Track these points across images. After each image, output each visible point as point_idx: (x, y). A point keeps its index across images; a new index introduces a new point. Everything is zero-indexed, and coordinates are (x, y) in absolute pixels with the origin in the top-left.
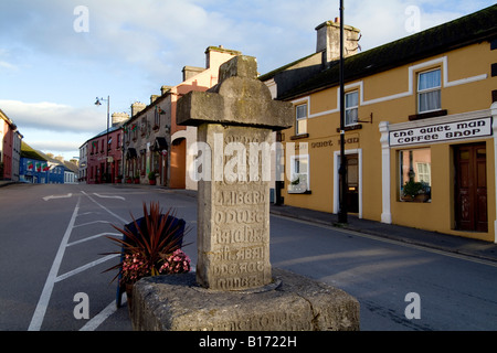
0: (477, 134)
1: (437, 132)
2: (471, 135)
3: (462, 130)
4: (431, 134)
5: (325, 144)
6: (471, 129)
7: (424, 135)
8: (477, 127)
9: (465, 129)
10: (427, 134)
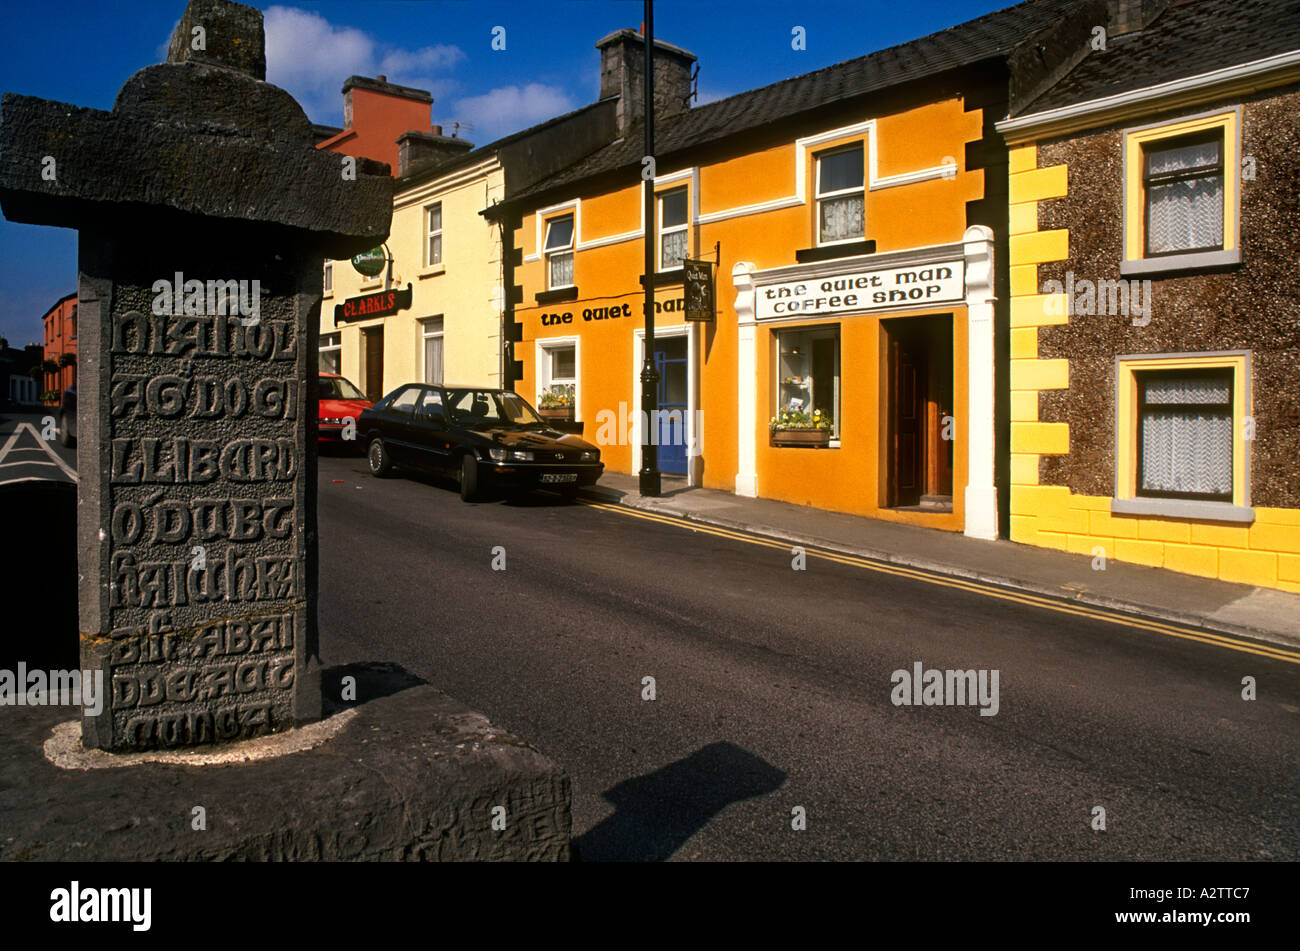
0: (934, 297)
1: (855, 291)
2: (924, 298)
3: (906, 288)
4: (842, 294)
5: (614, 313)
6: (923, 286)
7: (828, 295)
8: (935, 282)
9: (911, 286)
10: (834, 293)
